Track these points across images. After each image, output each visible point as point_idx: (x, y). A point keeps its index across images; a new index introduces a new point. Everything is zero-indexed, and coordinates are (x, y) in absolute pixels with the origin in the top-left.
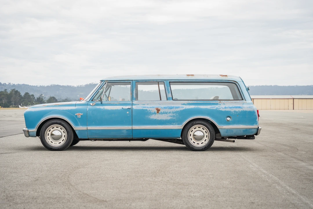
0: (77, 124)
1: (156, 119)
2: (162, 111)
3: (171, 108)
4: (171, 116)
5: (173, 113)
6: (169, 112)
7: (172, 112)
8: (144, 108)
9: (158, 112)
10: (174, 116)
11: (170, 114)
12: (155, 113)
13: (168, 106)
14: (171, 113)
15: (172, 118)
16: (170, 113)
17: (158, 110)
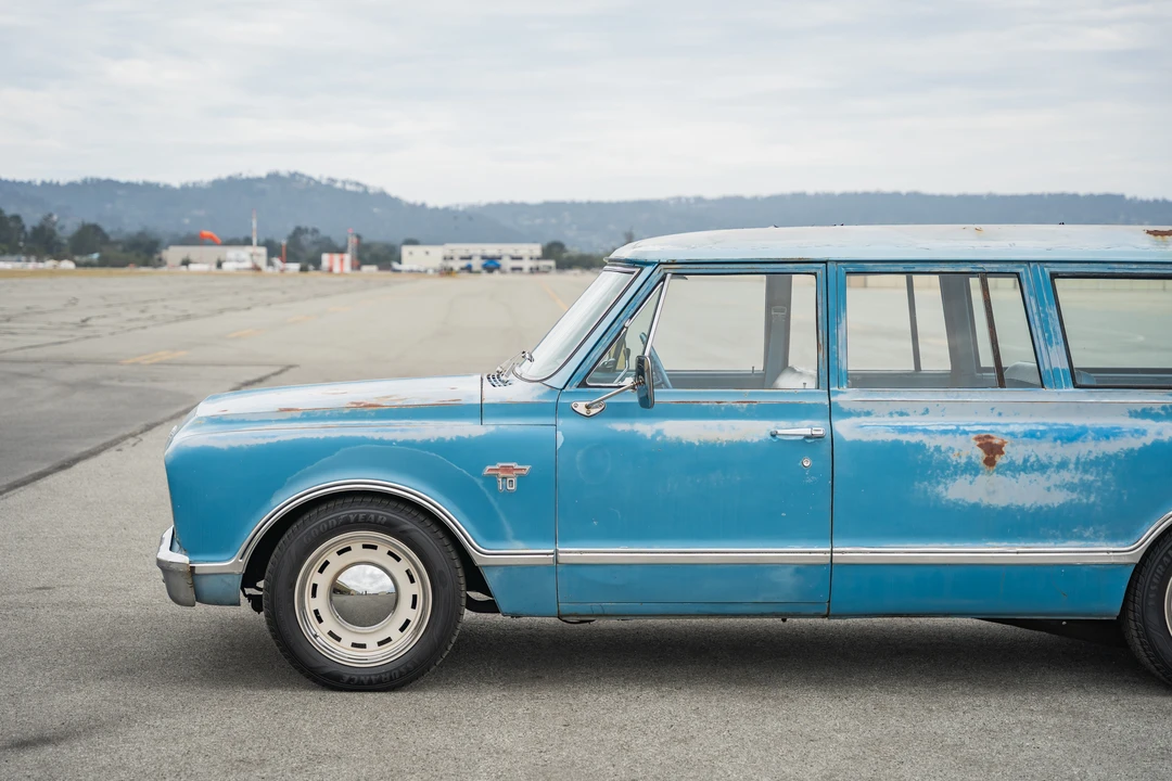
0: (492, 533)
1: (976, 506)
2: (1014, 453)
3: (1070, 436)
4: (1071, 487)
5: (1085, 465)
6: (1057, 460)
7: (1074, 460)
8: (905, 438)
9: (990, 462)
10: (1086, 487)
11: (1067, 476)
12: (970, 468)
13: (1050, 420)
14: (1072, 466)
15: (1075, 496)
16: (1063, 465)
17: (991, 450)
